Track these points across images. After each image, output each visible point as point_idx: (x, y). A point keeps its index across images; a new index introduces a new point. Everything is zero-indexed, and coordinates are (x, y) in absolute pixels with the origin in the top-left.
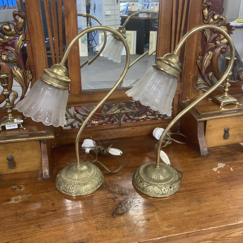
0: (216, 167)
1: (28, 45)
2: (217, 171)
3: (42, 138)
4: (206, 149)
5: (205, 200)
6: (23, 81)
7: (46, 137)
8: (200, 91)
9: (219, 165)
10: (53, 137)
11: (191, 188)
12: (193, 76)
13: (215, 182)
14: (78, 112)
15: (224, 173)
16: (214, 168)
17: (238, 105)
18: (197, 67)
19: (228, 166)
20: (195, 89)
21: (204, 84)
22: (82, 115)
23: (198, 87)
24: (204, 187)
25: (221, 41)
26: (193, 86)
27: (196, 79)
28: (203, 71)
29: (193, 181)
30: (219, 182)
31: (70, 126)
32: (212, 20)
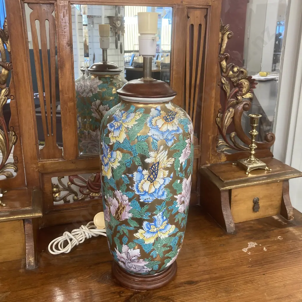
0: (246, 248)
1: (12, 101)
2: (247, 252)
3: (26, 216)
4: (232, 225)
5: (235, 290)
6: (4, 144)
7: (31, 215)
8: (221, 154)
9: (249, 245)
10: (41, 215)
11: (217, 275)
12: (212, 136)
13: (245, 266)
14: (73, 183)
15: (256, 254)
16: (244, 249)
17: (267, 170)
18: (217, 126)
19: (260, 245)
20: (216, 152)
21: (226, 146)
22: (78, 186)
23: (219, 149)
24: (232, 272)
25: (243, 96)
26: (213, 149)
27: (216, 140)
28: (224, 131)
29: (218, 265)
30: (250, 265)
31: (63, 200)
32: (231, 73)
